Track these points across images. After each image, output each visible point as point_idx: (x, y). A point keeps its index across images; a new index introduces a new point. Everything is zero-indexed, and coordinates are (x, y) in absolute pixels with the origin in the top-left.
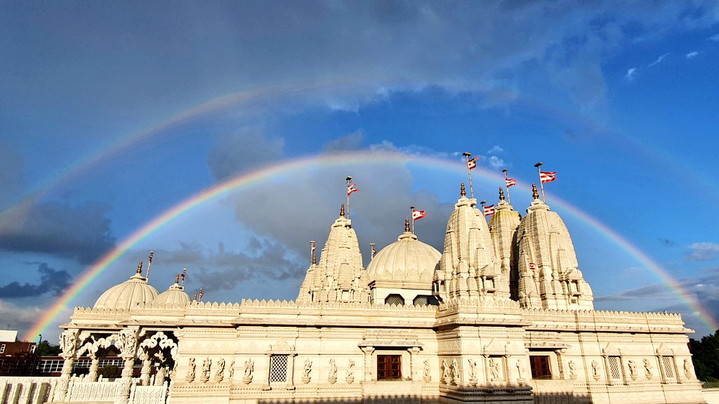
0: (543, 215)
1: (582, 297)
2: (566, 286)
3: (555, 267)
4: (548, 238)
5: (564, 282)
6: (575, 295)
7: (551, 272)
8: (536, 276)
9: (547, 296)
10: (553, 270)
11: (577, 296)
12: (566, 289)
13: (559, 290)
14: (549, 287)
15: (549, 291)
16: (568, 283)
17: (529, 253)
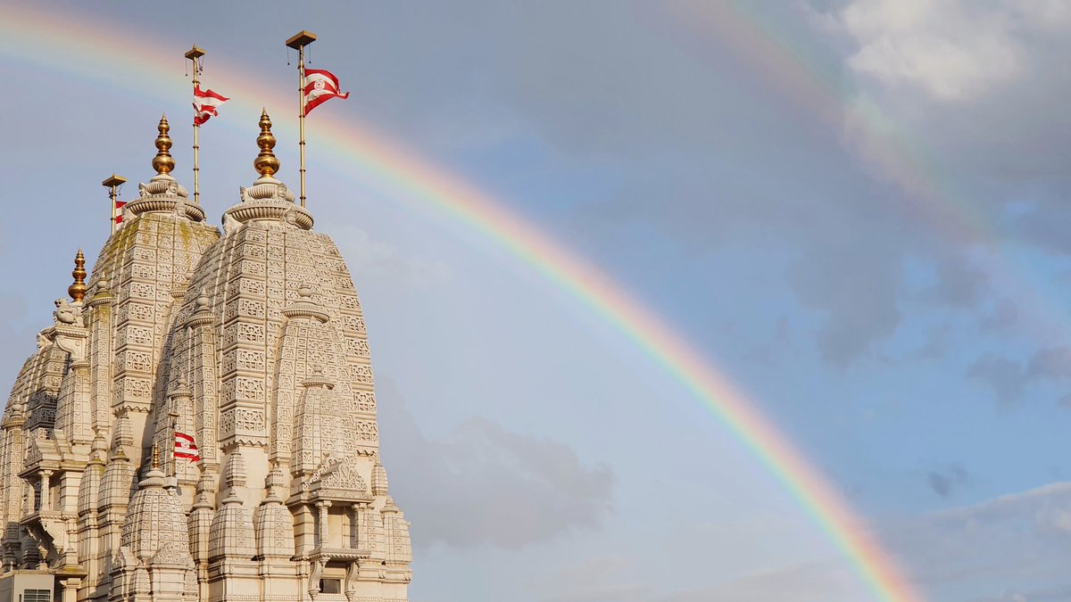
0: (276, 242)
1: (366, 569)
2: (309, 528)
3: (284, 452)
4: (277, 332)
5: (306, 509)
6: (334, 562)
7: (264, 468)
8: (206, 485)
9: (228, 566)
10: (274, 461)
11: (345, 563)
12: (309, 540)
13: (280, 542)
14: (240, 528)
15: (238, 545)
16: (316, 511)
17: (196, 397)
